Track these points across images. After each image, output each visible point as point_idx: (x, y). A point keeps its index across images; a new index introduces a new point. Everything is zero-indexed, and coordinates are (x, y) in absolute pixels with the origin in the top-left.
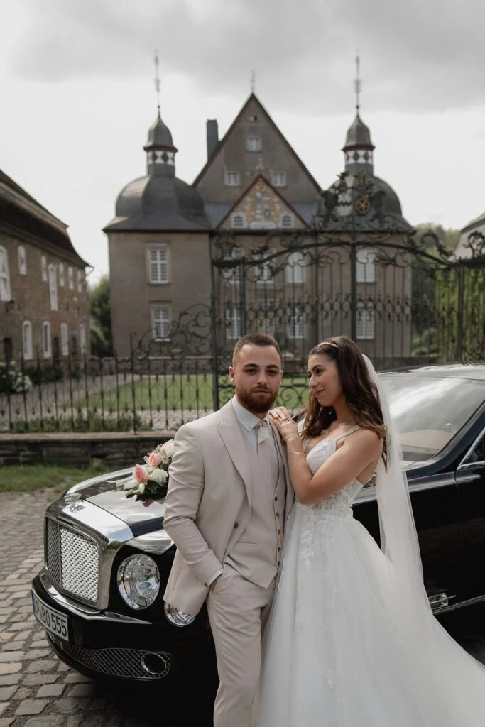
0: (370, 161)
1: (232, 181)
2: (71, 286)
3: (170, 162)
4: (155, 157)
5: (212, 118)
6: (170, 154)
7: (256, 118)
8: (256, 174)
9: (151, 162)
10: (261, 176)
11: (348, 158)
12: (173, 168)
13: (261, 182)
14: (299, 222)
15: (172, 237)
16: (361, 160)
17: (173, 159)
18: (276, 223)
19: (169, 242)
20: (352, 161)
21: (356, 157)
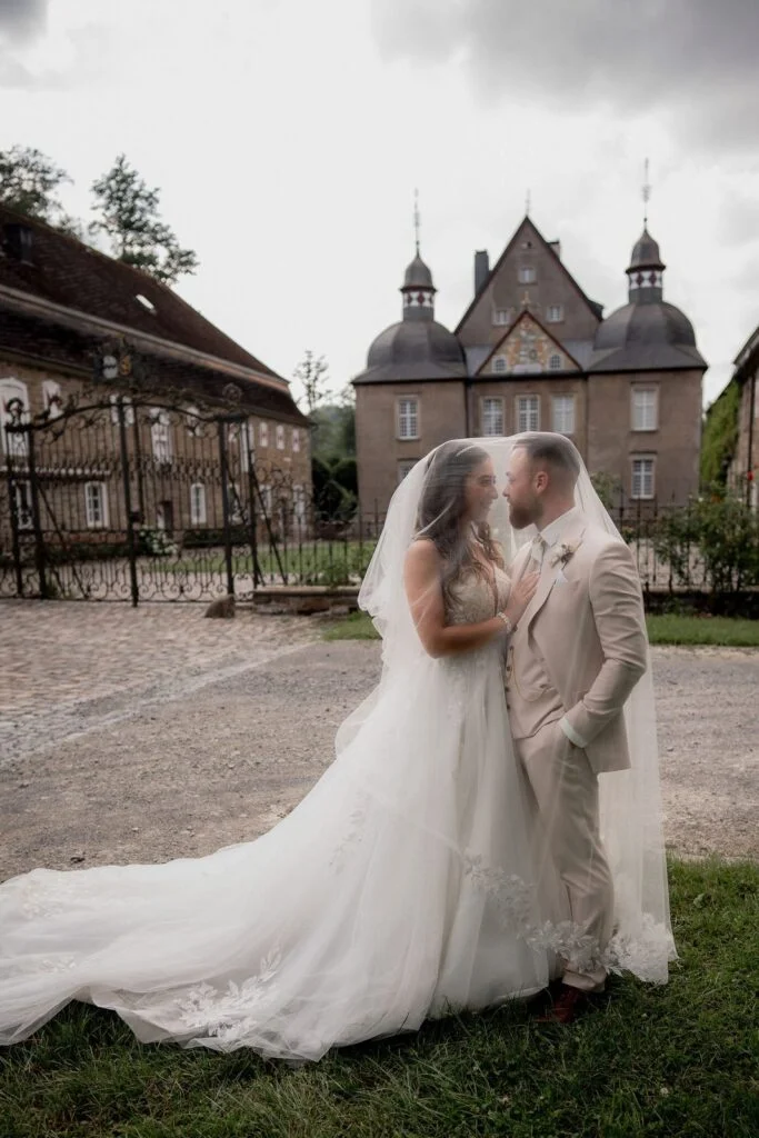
0: (657, 284)
1: (503, 320)
2: (281, 445)
3: (426, 304)
4: (410, 300)
5: (481, 249)
6: (427, 295)
7: (529, 245)
8: (521, 310)
9: (406, 305)
10: (526, 312)
11: (631, 282)
12: (431, 310)
13: (526, 319)
14: (570, 362)
15: (423, 387)
16: (646, 284)
17: (431, 300)
18: (543, 364)
19: (419, 393)
20: (635, 286)
21: (640, 280)
